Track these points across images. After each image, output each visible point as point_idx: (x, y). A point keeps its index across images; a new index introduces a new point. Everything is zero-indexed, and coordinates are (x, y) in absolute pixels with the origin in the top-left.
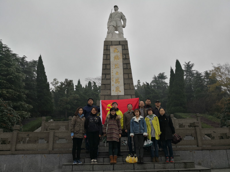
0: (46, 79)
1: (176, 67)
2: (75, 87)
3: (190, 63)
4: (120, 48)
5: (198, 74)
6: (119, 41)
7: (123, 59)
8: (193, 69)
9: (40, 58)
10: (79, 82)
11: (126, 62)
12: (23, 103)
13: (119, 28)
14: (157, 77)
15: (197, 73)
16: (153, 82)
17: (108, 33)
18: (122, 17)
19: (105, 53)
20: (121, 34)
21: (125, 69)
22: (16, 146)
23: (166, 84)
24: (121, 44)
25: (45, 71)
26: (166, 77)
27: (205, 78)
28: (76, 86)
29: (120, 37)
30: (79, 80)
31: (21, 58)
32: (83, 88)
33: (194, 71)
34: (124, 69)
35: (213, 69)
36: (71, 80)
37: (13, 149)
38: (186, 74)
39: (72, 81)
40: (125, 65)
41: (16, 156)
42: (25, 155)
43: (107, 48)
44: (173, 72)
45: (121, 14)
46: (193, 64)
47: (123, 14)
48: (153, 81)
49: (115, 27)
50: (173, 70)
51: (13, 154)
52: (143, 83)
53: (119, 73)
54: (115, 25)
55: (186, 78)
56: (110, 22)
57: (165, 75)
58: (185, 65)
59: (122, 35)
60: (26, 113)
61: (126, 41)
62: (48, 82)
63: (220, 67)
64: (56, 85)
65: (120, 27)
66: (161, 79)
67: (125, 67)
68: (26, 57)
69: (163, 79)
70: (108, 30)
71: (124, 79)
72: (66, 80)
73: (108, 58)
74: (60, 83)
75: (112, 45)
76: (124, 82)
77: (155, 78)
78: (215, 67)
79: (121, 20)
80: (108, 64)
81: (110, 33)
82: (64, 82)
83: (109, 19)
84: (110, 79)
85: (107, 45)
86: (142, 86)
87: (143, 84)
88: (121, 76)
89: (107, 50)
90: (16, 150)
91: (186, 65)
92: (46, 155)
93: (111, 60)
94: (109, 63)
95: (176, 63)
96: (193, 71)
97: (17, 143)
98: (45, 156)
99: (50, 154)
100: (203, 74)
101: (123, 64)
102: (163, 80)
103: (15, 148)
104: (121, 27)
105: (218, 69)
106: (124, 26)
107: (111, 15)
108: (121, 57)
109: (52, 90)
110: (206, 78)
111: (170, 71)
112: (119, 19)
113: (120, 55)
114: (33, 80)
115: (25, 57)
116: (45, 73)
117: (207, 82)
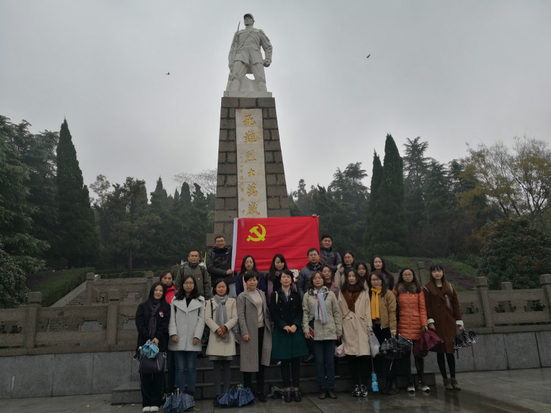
0: (80, 179)
1: (387, 150)
2: (149, 197)
3: (419, 142)
4: (257, 114)
5: (437, 168)
6: (257, 100)
7: (265, 140)
8: (425, 154)
9: (65, 126)
10: (160, 184)
11: (271, 146)
12: (27, 237)
13: (254, 68)
14: (344, 172)
15: (434, 164)
16: (334, 184)
17: (231, 78)
18: (263, 42)
19: (225, 127)
20: (260, 80)
21: (270, 163)
22: (35, 337)
23: (365, 188)
24: (260, 105)
25: (77, 159)
26: (365, 173)
27: (450, 177)
28: (152, 194)
29: (259, 90)
30: (160, 179)
31: (16, 126)
32: (170, 197)
33: (428, 158)
34: (266, 163)
35: (469, 155)
36: (140, 179)
37: (30, 343)
38: (410, 167)
39: (143, 183)
40: (270, 155)
41: (37, 357)
42: (57, 356)
43: (228, 113)
44: (379, 162)
45: (260, 35)
46: (425, 144)
47: (264, 35)
48: (334, 181)
49: (247, 66)
50: (379, 158)
51: (30, 355)
52: (313, 186)
53: (255, 173)
54: (247, 62)
55: (409, 176)
56: (234, 53)
57: (362, 168)
58: (407, 146)
59: (261, 83)
60: (35, 259)
61: (273, 100)
62: (86, 186)
63: (484, 151)
64: (104, 192)
65: (257, 65)
66: (352, 179)
67: (271, 159)
68: (28, 124)
69: (357, 178)
70: (231, 71)
71: (267, 186)
72: (129, 180)
73: (231, 138)
74: (114, 186)
75: (239, 108)
76: (267, 193)
77: (339, 175)
78: (472, 152)
79: (260, 49)
80: (230, 152)
81: (235, 78)
82: (125, 185)
83: (233, 45)
84: (236, 186)
85: (229, 108)
86: (310, 193)
87: (311, 189)
88: (260, 178)
89: (228, 118)
90: (36, 346)
91: (410, 144)
92: (102, 354)
93: (238, 143)
94: (232, 149)
95: (387, 142)
96: (425, 159)
97: (37, 331)
98: (99, 356)
99: (110, 351)
100: (447, 168)
101: (265, 152)
102: (358, 181)
103: (35, 341)
104: (260, 66)
105: (479, 156)
106: (267, 64)
107: (237, 36)
108: (261, 137)
109: (95, 204)
110: (453, 177)
111: (373, 159)
112: (255, 46)
113: (258, 130)
114: (46, 181)
115: (25, 125)
116: (77, 163)
117: (456, 185)
